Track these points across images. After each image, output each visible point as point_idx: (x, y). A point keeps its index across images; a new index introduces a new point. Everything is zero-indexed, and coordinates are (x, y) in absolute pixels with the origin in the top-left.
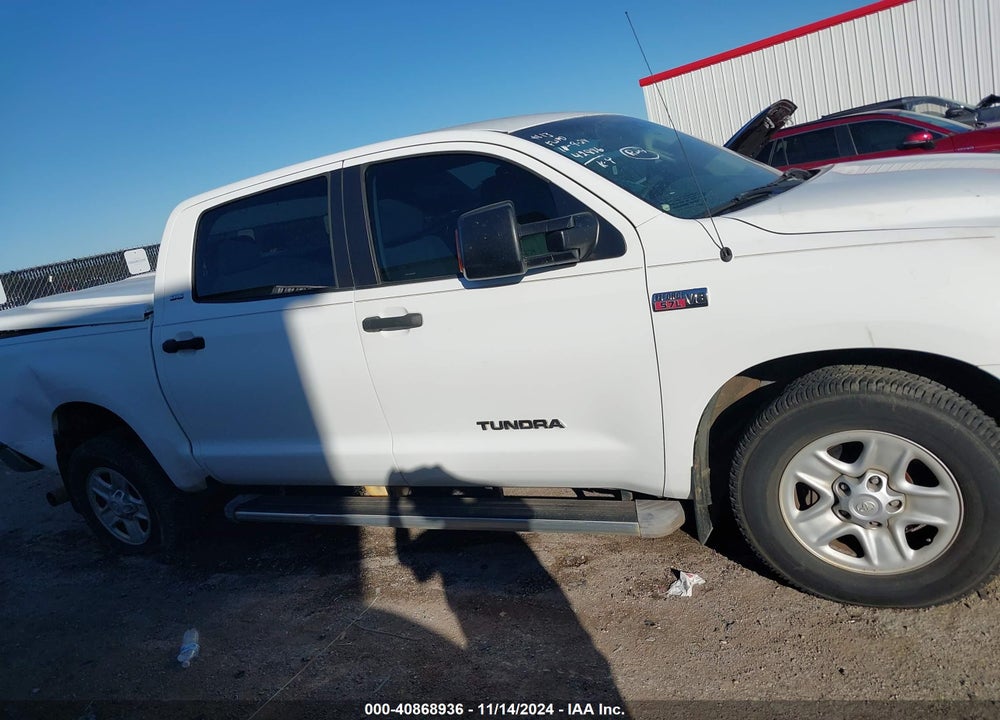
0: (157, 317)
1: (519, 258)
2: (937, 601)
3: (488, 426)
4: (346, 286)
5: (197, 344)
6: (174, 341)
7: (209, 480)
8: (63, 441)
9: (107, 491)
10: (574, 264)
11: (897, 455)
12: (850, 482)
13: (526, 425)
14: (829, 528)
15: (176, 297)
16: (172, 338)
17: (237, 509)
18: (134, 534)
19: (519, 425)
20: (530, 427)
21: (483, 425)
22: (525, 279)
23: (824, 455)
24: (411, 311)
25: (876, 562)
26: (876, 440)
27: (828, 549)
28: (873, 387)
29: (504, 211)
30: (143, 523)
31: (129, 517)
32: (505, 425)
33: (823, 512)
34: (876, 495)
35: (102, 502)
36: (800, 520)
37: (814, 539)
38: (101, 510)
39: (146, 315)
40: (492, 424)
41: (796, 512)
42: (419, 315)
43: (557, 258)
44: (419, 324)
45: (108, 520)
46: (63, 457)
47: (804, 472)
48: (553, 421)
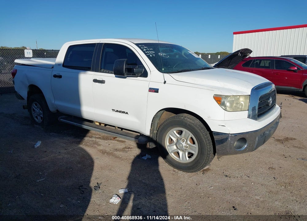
0: (54, 69)
1: (124, 72)
2: (190, 171)
3: (114, 111)
4: (93, 70)
5: (60, 77)
6: (56, 75)
7: (57, 110)
8: (29, 94)
9: (36, 108)
10: (137, 77)
11: (188, 135)
12: (179, 139)
13: (121, 112)
14: (174, 149)
15: (59, 65)
16: (55, 74)
17: (61, 119)
18: (39, 120)
19: (120, 112)
20: (122, 113)
21: (113, 110)
22: (127, 78)
23: (175, 132)
24: (103, 80)
25: (181, 159)
26: (185, 131)
27: (173, 154)
28: (186, 119)
29: (123, 61)
30: (41, 117)
31: (39, 115)
32: (117, 111)
33: (173, 145)
34: (182, 143)
35: (34, 110)
36: (169, 146)
37: (170, 151)
38: (33, 112)
39: (52, 67)
40: (115, 110)
41: (168, 144)
42: (105, 81)
43: (132, 75)
44: (104, 83)
45: (34, 115)
46: (28, 98)
47: (171, 135)
48: (127, 112)
